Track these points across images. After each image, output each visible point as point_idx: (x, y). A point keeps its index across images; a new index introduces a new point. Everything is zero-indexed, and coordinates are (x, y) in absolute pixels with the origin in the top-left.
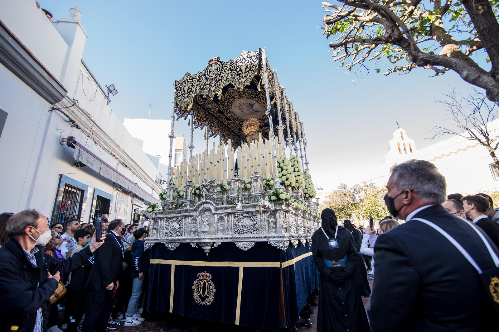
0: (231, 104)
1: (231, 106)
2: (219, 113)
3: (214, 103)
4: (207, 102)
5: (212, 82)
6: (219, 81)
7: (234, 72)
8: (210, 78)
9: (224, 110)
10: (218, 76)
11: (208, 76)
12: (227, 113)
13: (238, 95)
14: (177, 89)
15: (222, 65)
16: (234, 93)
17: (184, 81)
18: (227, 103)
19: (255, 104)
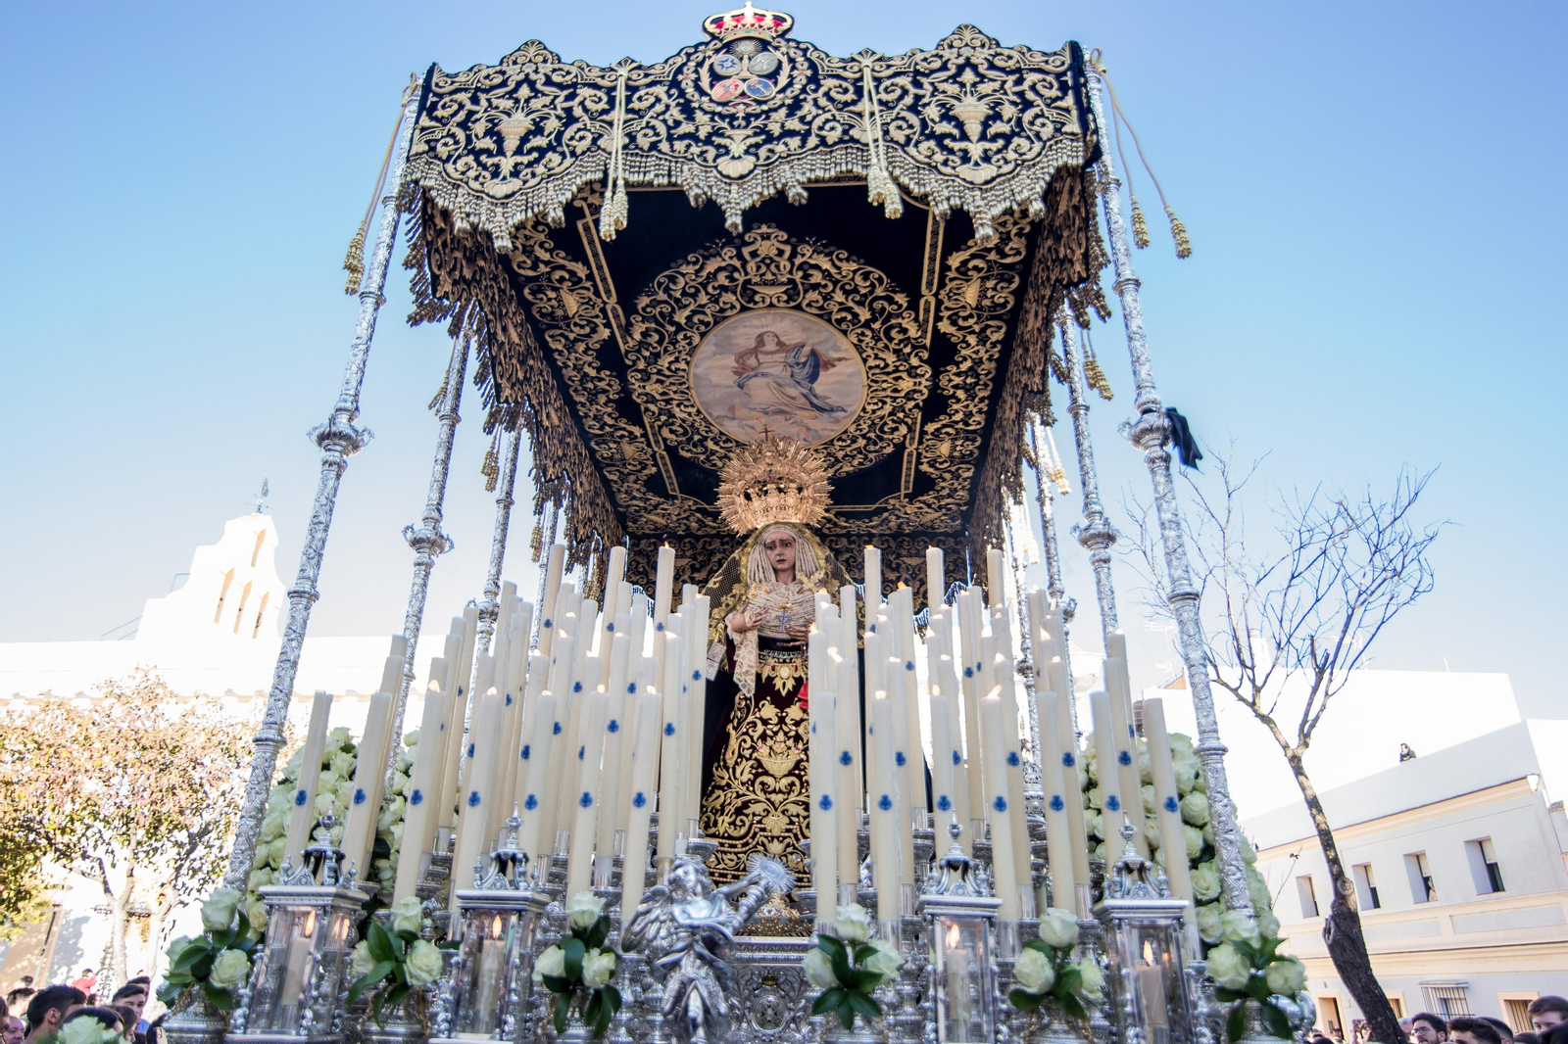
0: (707, 324)
1: (696, 339)
2: (597, 358)
3: (608, 292)
4: (572, 273)
5: (729, 132)
6: (787, 140)
7: (903, 119)
8: (719, 109)
9: (639, 351)
10: (775, 110)
11: (697, 96)
12: (646, 377)
13: (783, 284)
14: (439, 113)
15: (812, 66)
16: (768, 266)
17: (504, 84)
18: (687, 313)
19: (840, 359)
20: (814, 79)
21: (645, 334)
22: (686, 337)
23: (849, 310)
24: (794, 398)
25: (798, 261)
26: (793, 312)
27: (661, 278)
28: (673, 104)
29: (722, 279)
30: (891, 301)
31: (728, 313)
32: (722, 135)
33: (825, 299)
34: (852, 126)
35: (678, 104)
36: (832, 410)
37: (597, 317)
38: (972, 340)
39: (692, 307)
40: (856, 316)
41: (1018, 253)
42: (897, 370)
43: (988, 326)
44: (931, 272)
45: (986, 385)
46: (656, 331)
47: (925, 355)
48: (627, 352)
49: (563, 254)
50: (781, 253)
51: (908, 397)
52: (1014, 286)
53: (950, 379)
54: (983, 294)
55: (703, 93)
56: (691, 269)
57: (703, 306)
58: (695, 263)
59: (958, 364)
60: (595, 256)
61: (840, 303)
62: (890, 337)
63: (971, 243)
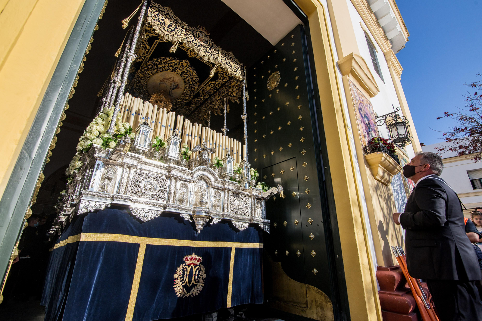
0: (163, 70)
1: (159, 72)
4: (146, 47)
5: (201, 47)
7: (224, 60)
8: (199, 42)
9: (145, 67)
12: (142, 72)
13: (182, 71)
14: (153, 9)
16: (182, 67)
18: (161, 66)
19: (181, 88)
21: (149, 65)
22: (157, 70)
23: (189, 81)
25: (188, 69)
26: (180, 76)
27: (162, 58)
29: (173, 65)
31: (169, 70)
33: (187, 77)
35: (193, 37)
36: (172, 96)
37: (143, 57)
38: (203, 96)
39: (163, 66)
40: (189, 82)
41: (219, 87)
42: (188, 95)
43: (207, 95)
44: (205, 82)
45: (199, 104)
46: (152, 66)
47: (194, 94)
48: (142, 66)
49: (147, 43)
50: (186, 66)
51: (186, 100)
52: (215, 91)
53: (195, 100)
54: (210, 90)
55: (197, 38)
57: (165, 67)
58: (170, 59)
59: (198, 98)
60: (154, 47)
61: (189, 79)
62: (191, 89)
63: (214, 81)
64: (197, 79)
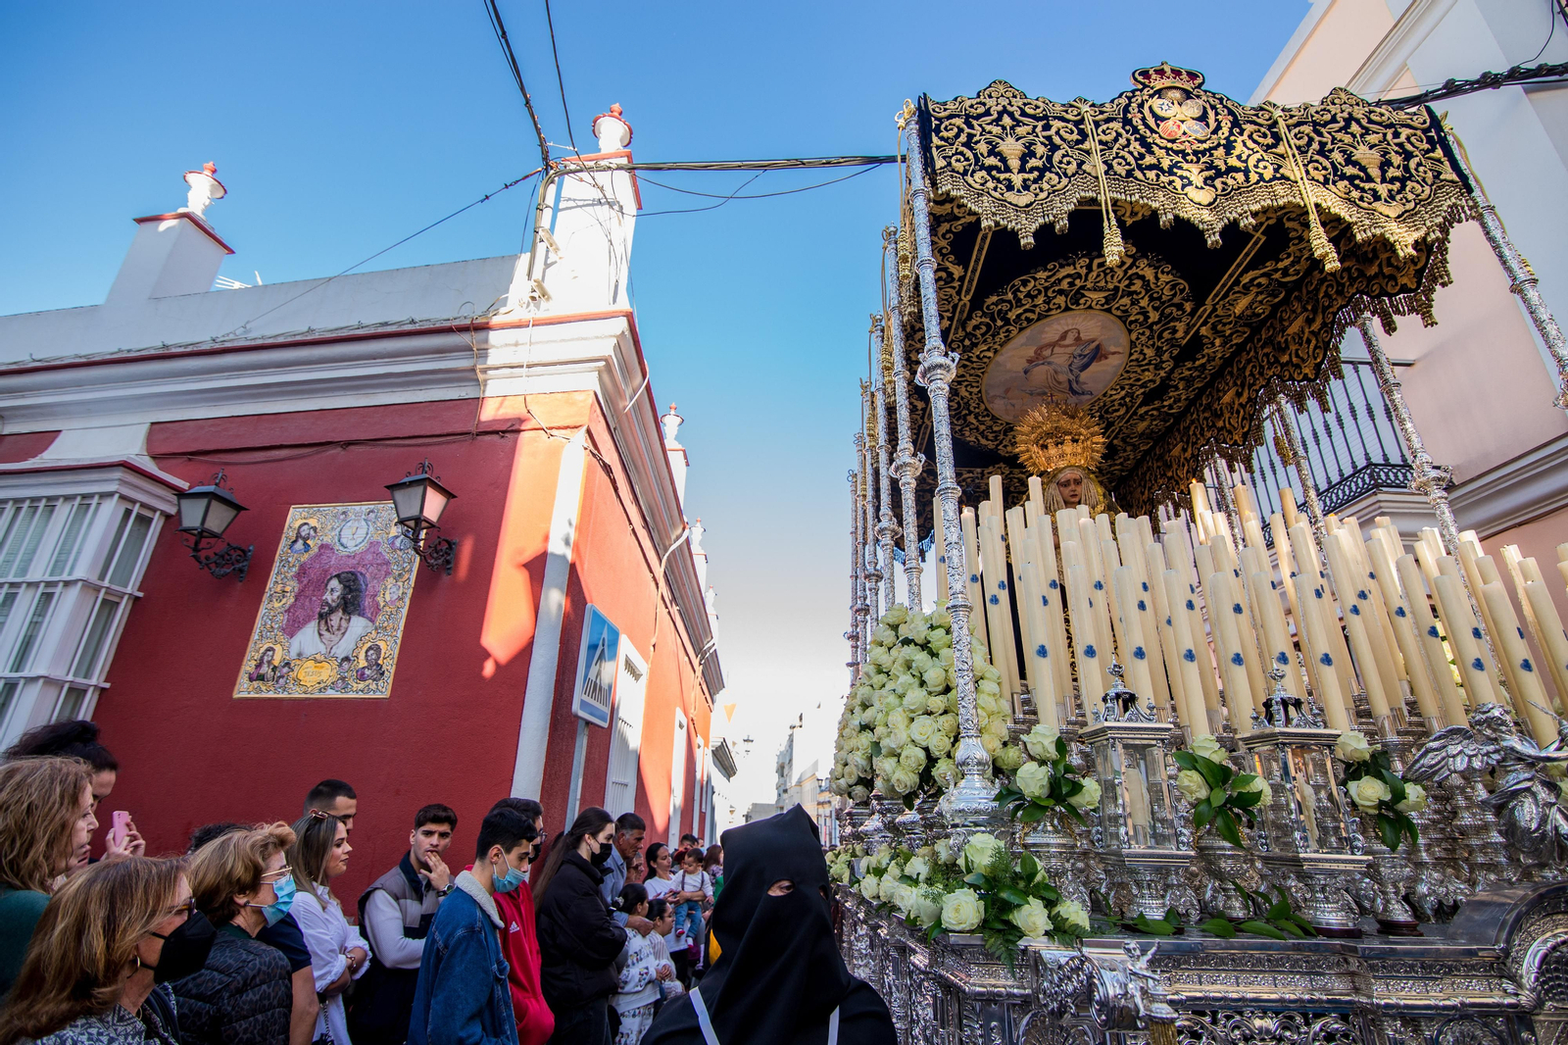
0: (1030, 321)
1: (1015, 332)
3: (968, 291)
5: (1185, 166)
6: (1234, 174)
7: (1317, 161)
8: (1169, 145)
9: (962, 341)
10: (1215, 148)
11: (1148, 133)
13: (1109, 290)
14: (945, 134)
15: (1231, 112)
16: (1106, 275)
17: (987, 113)
18: (1020, 311)
19: (1114, 353)
20: (1235, 123)
21: (976, 327)
22: (1008, 331)
23: (1145, 313)
24: (1059, 383)
25: (1134, 270)
26: (1102, 313)
27: (1017, 282)
28: (1133, 138)
29: (1065, 285)
30: (1180, 307)
31: (1052, 312)
32: (1181, 168)
33: (1133, 304)
34: (1280, 167)
35: (1136, 140)
36: (1083, 394)
37: (948, 311)
38: (1218, 342)
39: (1027, 307)
40: (1147, 318)
42: (1149, 364)
43: (1238, 331)
44: (1224, 286)
45: (1205, 378)
46: (987, 325)
47: (1176, 353)
50: (1123, 264)
51: (1142, 386)
52: (1275, 301)
53: (1184, 371)
54: (1250, 306)
55: (1152, 131)
56: (1042, 275)
57: (1036, 306)
58: (1050, 270)
59: (1195, 360)
60: (977, 260)
61: (1141, 308)
62: (1160, 337)
63: (1268, 264)
64: (1182, 291)
